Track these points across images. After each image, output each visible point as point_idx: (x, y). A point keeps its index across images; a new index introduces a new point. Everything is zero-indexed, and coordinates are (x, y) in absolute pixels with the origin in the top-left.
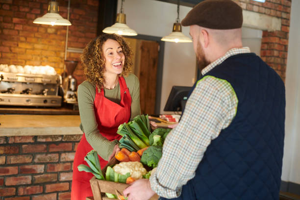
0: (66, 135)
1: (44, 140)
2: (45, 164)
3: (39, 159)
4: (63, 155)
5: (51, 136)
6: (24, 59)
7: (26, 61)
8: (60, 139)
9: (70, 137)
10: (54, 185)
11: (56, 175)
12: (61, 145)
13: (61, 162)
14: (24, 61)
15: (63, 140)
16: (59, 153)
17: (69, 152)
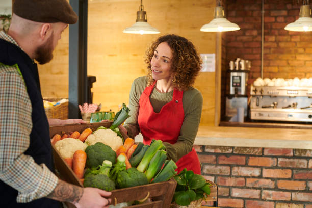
0: (238, 148)
1: (213, 151)
2: (216, 176)
3: (208, 170)
4: (235, 169)
5: (220, 147)
6: (303, 72)
7: (306, 74)
8: (231, 151)
9: (242, 149)
10: (225, 200)
11: (228, 189)
12: (232, 157)
13: (233, 176)
14: (304, 74)
15: (234, 152)
16: (231, 166)
17: (242, 166)
